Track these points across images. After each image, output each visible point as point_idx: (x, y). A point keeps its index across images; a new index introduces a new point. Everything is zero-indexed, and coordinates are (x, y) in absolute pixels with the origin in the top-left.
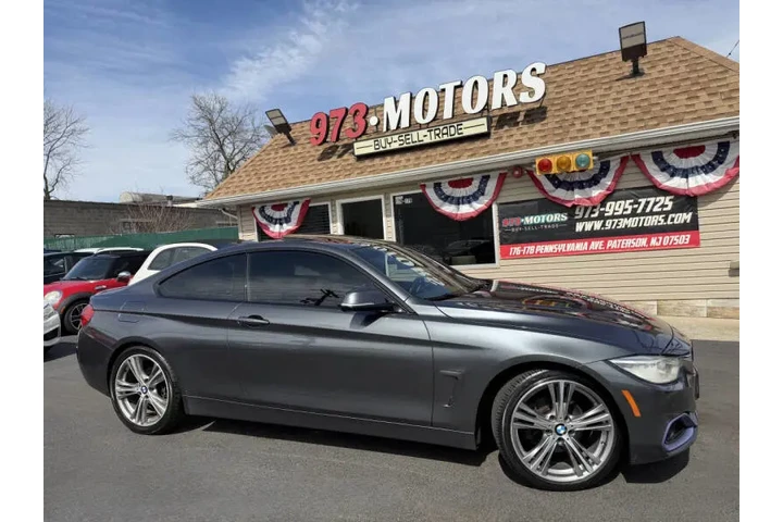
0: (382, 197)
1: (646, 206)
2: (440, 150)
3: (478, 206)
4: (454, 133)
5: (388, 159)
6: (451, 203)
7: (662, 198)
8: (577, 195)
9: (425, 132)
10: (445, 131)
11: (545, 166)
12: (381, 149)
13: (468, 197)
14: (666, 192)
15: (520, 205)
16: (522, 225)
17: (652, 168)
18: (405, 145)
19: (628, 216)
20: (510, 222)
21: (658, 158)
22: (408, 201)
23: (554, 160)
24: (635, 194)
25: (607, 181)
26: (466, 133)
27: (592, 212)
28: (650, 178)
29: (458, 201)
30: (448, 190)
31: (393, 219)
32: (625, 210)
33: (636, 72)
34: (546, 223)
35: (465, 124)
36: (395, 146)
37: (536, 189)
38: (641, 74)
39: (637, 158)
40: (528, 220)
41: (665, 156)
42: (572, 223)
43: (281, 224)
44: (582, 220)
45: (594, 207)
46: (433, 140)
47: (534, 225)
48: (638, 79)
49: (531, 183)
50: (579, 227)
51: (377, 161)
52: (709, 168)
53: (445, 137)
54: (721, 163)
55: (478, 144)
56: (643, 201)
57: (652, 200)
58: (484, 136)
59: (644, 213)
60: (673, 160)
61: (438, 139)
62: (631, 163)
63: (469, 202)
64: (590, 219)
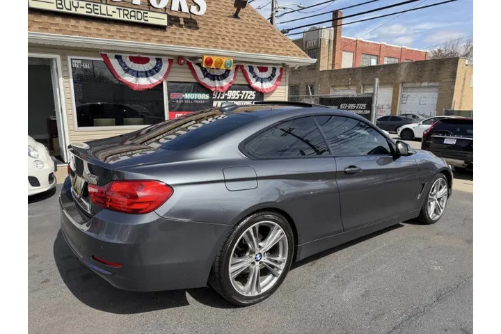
0: (58, 57)
1: (245, 95)
2: (126, 28)
3: (154, 80)
5: (73, 22)
6: (132, 75)
7: (251, 92)
8: (217, 84)
9: (114, 8)
10: (133, 14)
11: (209, 62)
12: (64, 10)
13: (146, 72)
14: (252, 89)
15: (182, 85)
16: (184, 99)
17: (250, 75)
18: (93, 14)
19: (237, 100)
20: (175, 96)
21: (251, 69)
22: (86, 66)
23: (214, 59)
24: (240, 88)
25: (231, 78)
26: (151, 21)
27: (221, 96)
28: (248, 80)
29: (137, 74)
30: (130, 64)
31: (71, 80)
32: (236, 96)
34: (197, 99)
35: (150, 14)
36: (82, 11)
37: (191, 76)
39: (242, 67)
40: (187, 96)
41: (254, 69)
42: (211, 101)
44: (216, 100)
45: (222, 93)
46: (122, 18)
47: (190, 100)
49: (189, 71)
50: (215, 104)
51: (59, 20)
52: (270, 79)
53: (133, 19)
54: (273, 77)
55: (158, 33)
56: (244, 92)
57: (247, 92)
58: (162, 28)
59: (244, 100)
60: (257, 71)
61: (126, 19)
62: (239, 70)
63: (147, 76)
64: (220, 100)
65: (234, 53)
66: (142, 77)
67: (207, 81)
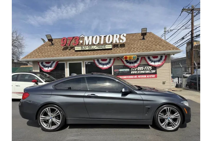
0: (82, 62)
1: (146, 68)
2: (99, 51)
3: (108, 66)
4: (103, 47)
5: (85, 52)
6: (101, 65)
7: (150, 67)
8: (132, 65)
9: (96, 46)
10: (101, 47)
11: (126, 58)
12: (83, 49)
13: (106, 64)
14: (150, 66)
15: (118, 67)
16: (119, 71)
17: (148, 60)
18: (90, 49)
19: (142, 70)
20: (116, 70)
21: (149, 58)
22: (89, 63)
23: (128, 57)
24: (144, 65)
25: (138, 62)
26: (107, 48)
27: (135, 69)
28: (147, 62)
29: (103, 65)
30: (101, 62)
31: (85, 68)
32: (142, 69)
33: (144, 39)
34: (124, 71)
35: (106, 46)
36: (87, 49)
37: (122, 63)
38: (145, 39)
39: (144, 58)
40: (121, 70)
41: (150, 57)
42: (130, 71)
43: (48, 68)
44: (133, 71)
45: (135, 68)
46: (98, 49)
47: (122, 71)
48: (144, 40)
49: (121, 61)
50: (132, 72)
51: (82, 52)
52: (159, 61)
53: (101, 48)
54: (161, 60)
55: (109, 51)
56: (146, 67)
57: (147, 67)
58: (111, 49)
59: (146, 70)
60: (152, 59)
61: (99, 48)
62: (143, 59)
63: (106, 65)
64: (134, 71)
65: (137, 53)
66: (105, 65)
67: (128, 64)
